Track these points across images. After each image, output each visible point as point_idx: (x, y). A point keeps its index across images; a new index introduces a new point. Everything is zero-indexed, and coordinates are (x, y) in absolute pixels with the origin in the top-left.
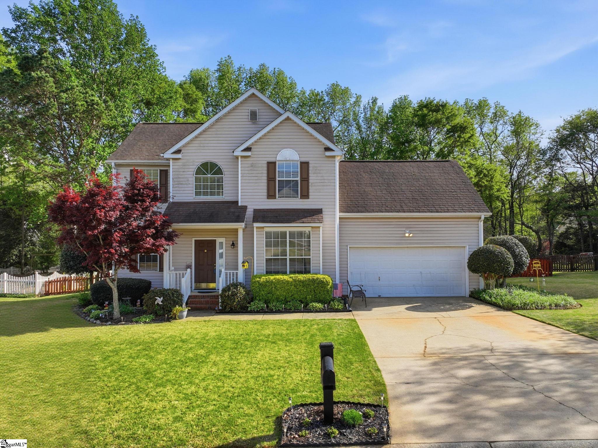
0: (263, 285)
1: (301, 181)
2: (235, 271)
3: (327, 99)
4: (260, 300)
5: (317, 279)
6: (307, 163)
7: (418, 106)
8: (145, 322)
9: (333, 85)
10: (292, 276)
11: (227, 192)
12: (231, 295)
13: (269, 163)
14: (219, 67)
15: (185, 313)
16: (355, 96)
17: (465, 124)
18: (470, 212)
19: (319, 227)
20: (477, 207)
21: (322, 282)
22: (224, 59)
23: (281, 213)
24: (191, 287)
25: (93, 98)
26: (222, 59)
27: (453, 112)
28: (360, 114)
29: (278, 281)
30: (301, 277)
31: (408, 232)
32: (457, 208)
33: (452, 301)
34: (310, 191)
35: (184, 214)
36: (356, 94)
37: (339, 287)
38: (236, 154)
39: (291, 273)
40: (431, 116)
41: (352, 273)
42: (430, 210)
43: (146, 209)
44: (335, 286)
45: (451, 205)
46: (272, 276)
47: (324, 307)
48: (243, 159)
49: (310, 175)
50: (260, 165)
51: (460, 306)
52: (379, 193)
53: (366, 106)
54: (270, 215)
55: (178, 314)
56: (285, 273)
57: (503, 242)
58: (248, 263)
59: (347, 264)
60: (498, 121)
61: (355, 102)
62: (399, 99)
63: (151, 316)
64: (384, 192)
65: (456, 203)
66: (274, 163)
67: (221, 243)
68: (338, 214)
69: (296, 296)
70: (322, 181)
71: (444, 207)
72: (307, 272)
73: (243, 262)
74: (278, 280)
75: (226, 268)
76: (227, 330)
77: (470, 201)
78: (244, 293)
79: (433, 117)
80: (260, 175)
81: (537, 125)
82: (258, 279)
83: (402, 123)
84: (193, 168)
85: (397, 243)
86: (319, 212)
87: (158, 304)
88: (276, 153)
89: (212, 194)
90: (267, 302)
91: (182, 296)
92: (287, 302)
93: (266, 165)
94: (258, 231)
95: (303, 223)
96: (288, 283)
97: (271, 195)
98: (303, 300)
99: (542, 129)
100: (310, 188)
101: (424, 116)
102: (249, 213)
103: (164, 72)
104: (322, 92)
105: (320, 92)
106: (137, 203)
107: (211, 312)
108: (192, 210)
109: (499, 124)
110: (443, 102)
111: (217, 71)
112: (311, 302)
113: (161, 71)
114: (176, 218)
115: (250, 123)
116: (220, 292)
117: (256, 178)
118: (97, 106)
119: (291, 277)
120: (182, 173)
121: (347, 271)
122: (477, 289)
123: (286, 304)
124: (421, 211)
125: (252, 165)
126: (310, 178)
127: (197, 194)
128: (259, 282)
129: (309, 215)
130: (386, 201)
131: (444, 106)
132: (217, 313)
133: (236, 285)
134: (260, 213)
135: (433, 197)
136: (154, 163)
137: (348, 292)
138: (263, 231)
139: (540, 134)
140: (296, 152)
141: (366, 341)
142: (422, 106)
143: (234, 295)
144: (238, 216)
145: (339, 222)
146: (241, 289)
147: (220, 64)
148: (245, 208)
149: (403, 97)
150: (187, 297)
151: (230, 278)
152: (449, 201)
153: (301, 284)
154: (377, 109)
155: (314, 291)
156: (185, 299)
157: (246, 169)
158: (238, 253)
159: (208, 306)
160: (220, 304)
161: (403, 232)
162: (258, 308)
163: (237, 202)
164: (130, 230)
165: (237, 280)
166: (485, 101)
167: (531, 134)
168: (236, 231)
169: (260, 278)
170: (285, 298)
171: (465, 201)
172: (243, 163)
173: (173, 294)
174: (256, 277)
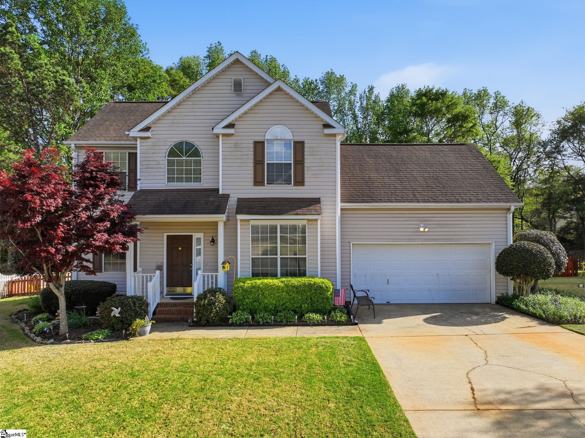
0: (246, 291)
1: (295, 164)
2: (214, 274)
3: (321, 88)
4: (244, 310)
5: (315, 283)
6: (302, 143)
7: (417, 95)
8: (97, 340)
9: (328, 73)
10: (283, 279)
11: (205, 177)
12: (207, 304)
13: (256, 143)
14: (208, 53)
15: (148, 328)
16: (351, 85)
17: (467, 113)
18: (497, 202)
19: (316, 220)
20: (504, 196)
21: (321, 287)
22: (214, 45)
23: (270, 203)
24: (162, 293)
25: (64, 77)
26: (211, 45)
27: (453, 101)
28: (355, 103)
29: (267, 286)
30: (295, 281)
31: (422, 226)
32: (481, 198)
33: (477, 310)
34: (306, 176)
35: (152, 204)
36: (352, 83)
37: (342, 293)
38: (216, 131)
39: (283, 275)
40: (431, 105)
41: (355, 275)
42: (450, 200)
43: (100, 197)
44: (336, 292)
45: (474, 194)
46: (259, 279)
47: (324, 318)
48: (225, 138)
49: (306, 157)
50: (245, 145)
51: (491, 316)
52: (387, 180)
53: (363, 94)
54: (257, 205)
55: (138, 330)
56: (274, 275)
57: (536, 238)
58: (229, 263)
59: (350, 265)
60: (498, 112)
61: (350, 92)
62: (396, 87)
63: (106, 331)
64: (393, 178)
65: (478, 191)
66: (262, 143)
67: (199, 239)
68: (339, 205)
69: (287, 304)
70: (320, 164)
71: (466, 196)
72: (303, 274)
73: (224, 263)
74: (267, 284)
75: (204, 270)
76: (197, 355)
77: (496, 189)
78: (224, 301)
79: (433, 105)
80: (245, 157)
81: (538, 116)
82: (242, 284)
83: (400, 113)
84: (166, 149)
85: (409, 239)
86: (316, 201)
87: (114, 316)
88: (265, 130)
89: (188, 180)
90: (252, 312)
91: (147, 305)
92: (277, 312)
93: (252, 145)
94: (243, 225)
95: (297, 214)
96: (279, 290)
97: (258, 182)
98: (297, 310)
99: (543, 120)
100: (306, 172)
101: (423, 105)
102: (232, 202)
103: (147, 54)
104: (316, 80)
105: (314, 80)
106: (88, 189)
107: (183, 325)
108: (163, 199)
109: (499, 114)
110: (443, 91)
111: (207, 57)
112: (307, 313)
113: (144, 53)
114: (142, 209)
115: (233, 95)
116: (195, 300)
117: (241, 161)
118: (68, 86)
119: (282, 282)
120: (151, 155)
121: (350, 272)
122: (505, 294)
123: (276, 315)
124: (438, 200)
125: (236, 145)
126: (306, 161)
127: (170, 180)
128: (242, 288)
129: (304, 205)
130: (396, 190)
131: (443, 94)
132: (190, 326)
133: (213, 291)
134: (246, 203)
135: (451, 185)
136: (121, 144)
137: (350, 298)
138: (249, 225)
139: (542, 125)
140: (288, 130)
141: (385, 377)
142: (420, 94)
143: (211, 304)
144: (219, 206)
145: (341, 214)
146: (221, 297)
147: (210, 50)
148: (226, 197)
149: (401, 86)
150: (155, 305)
151: (208, 281)
152: (471, 189)
153: (295, 290)
154: (373, 98)
155: (311, 298)
156: (152, 308)
157: (229, 150)
158: (217, 251)
159: (180, 316)
160: (195, 315)
161: (417, 226)
162: (241, 320)
163: (218, 190)
164: (77, 223)
165: (216, 284)
166: (484, 90)
167: (532, 125)
168: (215, 224)
169: (244, 282)
170: (275, 307)
171: (490, 189)
172: (225, 142)
173: (134, 303)
174: (239, 280)
